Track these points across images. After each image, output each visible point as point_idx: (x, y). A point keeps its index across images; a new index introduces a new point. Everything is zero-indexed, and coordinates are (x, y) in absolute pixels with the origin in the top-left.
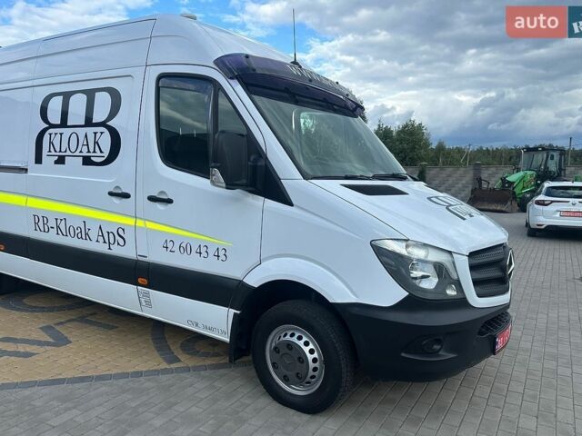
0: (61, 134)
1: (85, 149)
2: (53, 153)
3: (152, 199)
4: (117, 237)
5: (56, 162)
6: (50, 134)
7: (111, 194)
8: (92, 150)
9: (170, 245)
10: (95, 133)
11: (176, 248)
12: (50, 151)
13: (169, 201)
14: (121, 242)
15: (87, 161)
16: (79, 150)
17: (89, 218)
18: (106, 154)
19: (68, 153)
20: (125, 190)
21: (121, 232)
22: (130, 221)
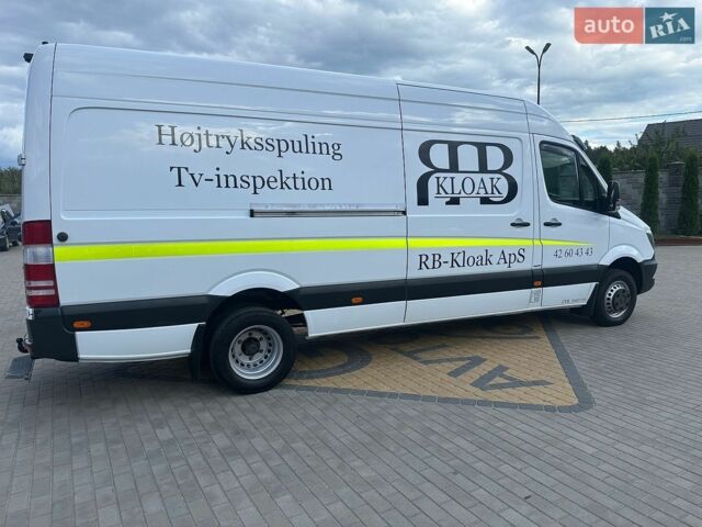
0: (452, 179)
1: (482, 192)
2: (443, 194)
3: (547, 224)
4: (517, 256)
5: (447, 203)
6: (438, 178)
7: (513, 225)
8: (490, 191)
9: (559, 253)
10: (492, 179)
11: (563, 255)
12: (438, 193)
13: (560, 224)
14: (521, 259)
15: (485, 201)
16: (476, 191)
17: (491, 247)
18: (505, 195)
19: (463, 194)
20: (525, 221)
21: (521, 252)
22: (529, 243)
